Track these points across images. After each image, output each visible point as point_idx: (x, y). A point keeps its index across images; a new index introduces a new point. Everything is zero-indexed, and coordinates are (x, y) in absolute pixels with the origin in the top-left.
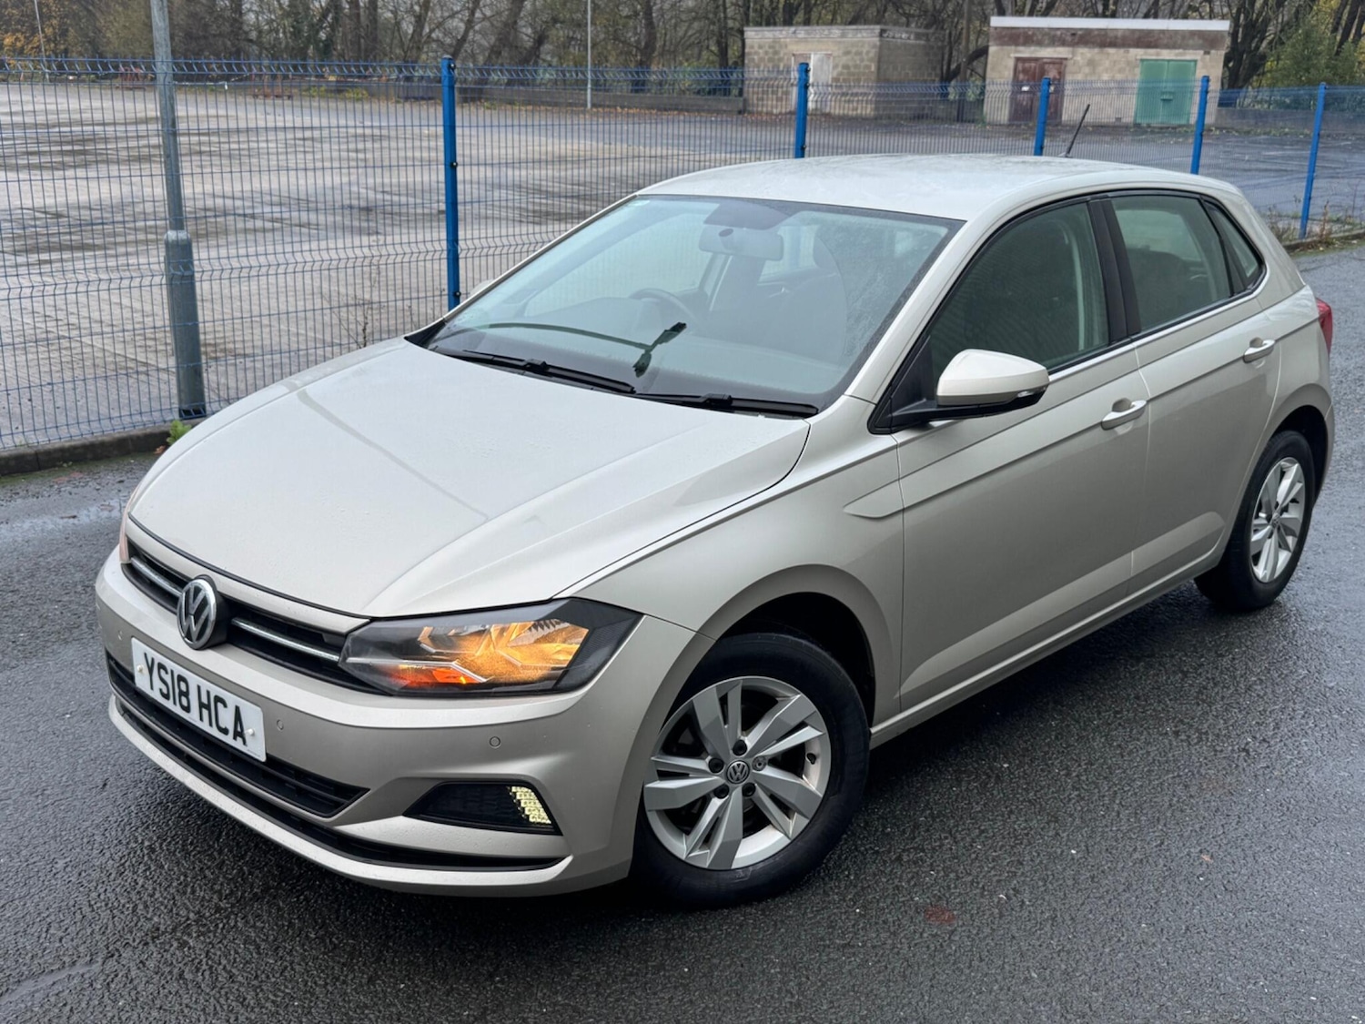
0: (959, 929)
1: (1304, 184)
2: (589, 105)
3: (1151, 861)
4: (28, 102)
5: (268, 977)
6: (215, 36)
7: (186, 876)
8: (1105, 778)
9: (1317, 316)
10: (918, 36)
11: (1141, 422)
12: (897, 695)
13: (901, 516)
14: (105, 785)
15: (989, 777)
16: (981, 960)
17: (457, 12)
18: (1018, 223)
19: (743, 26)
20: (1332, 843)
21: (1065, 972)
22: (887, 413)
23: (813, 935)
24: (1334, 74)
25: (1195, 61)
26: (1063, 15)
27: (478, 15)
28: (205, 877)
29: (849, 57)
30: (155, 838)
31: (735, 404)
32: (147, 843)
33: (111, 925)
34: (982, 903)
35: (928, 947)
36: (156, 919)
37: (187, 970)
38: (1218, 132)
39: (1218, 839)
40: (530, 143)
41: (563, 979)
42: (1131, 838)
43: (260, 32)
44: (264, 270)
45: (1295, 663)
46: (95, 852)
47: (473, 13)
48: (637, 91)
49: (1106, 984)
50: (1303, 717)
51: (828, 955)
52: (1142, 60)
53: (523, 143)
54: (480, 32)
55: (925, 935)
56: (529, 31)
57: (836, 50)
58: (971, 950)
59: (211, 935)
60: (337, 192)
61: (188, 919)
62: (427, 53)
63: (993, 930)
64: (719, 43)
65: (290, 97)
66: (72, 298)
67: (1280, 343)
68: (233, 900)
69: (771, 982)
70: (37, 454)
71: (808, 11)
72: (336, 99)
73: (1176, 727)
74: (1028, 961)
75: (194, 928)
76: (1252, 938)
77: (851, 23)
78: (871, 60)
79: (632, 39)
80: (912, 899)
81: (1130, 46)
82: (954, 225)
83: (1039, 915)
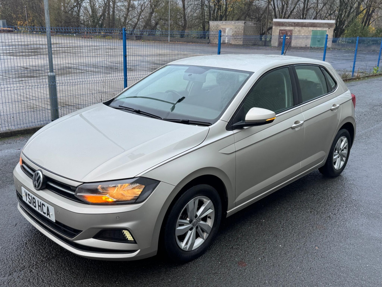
0: (247, 268)
1: (353, 63)
2: (169, 41)
3: (301, 249)
4: (23, 39)
5: (53, 281)
6: (72, 22)
7: (35, 251)
8: (291, 224)
9: (351, 98)
10: (254, 24)
11: (302, 127)
12: (234, 202)
13: (235, 153)
14: (16, 225)
15: (259, 224)
16: (253, 277)
17: (135, 17)
18: (268, 73)
19: (209, 21)
20: (352, 244)
21: (276, 281)
22: (231, 125)
23: (207, 270)
24: (362, 35)
25: (326, 31)
26: (292, 19)
27: (141, 17)
28: (40, 252)
29: (237, 29)
30: (28, 240)
31: (190, 122)
32: (25, 242)
33: (12, 265)
34: (254, 261)
35: (238, 273)
36: (24, 264)
37: (31, 279)
38: (332, 49)
39: (320, 242)
40: (152, 51)
41: (135, 283)
42: (296, 242)
43: (84, 21)
44: (79, 83)
45: (344, 192)
46: (11, 244)
47: (139, 17)
48: (181, 37)
49: (287, 285)
50: (346, 207)
51: (210, 276)
52: (312, 30)
53: (150, 51)
54: (141, 22)
55: (238, 270)
56: (154, 22)
57: (233, 27)
58: (250, 275)
59: (39, 268)
60: (101, 63)
61: (33, 264)
62: (127, 27)
63: (256, 268)
64: (203, 25)
65: (91, 38)
66: (28, 90)
67: (341, 105)
68: (46, 258)
69: (193, 284)
70: (11, 132)
71: (226, 17)
72: (103, 38)
73: (311, 210)
74: (265, 278)
75: (35, 266)
76: (328, 271)
77: (237, 20)
78: (242, 30)
79: (181, 24)
80: (235, 259)
81: (309, 27)
82: (251, 73)
83: (270, 264)
